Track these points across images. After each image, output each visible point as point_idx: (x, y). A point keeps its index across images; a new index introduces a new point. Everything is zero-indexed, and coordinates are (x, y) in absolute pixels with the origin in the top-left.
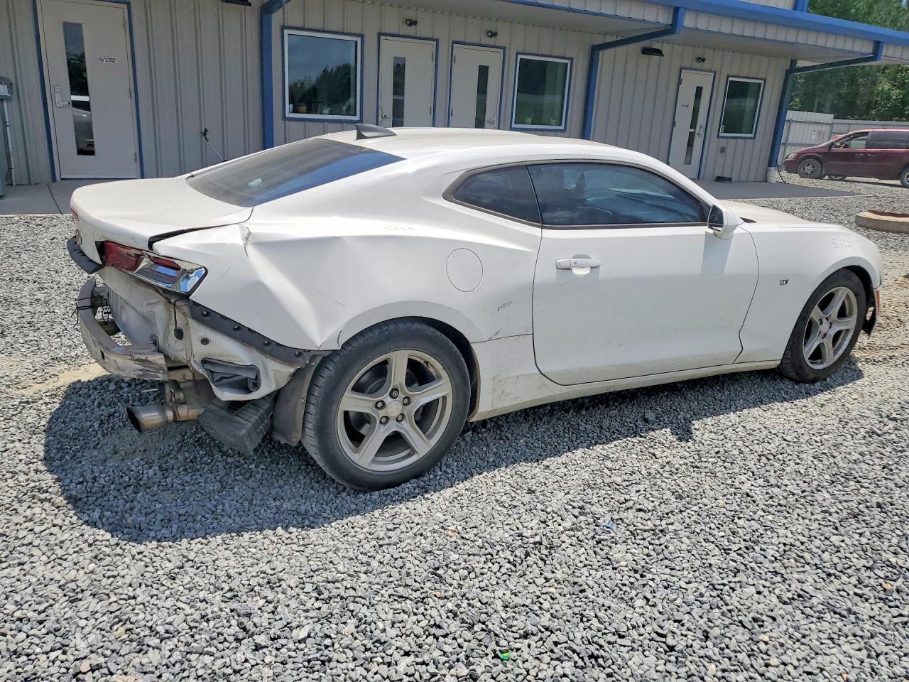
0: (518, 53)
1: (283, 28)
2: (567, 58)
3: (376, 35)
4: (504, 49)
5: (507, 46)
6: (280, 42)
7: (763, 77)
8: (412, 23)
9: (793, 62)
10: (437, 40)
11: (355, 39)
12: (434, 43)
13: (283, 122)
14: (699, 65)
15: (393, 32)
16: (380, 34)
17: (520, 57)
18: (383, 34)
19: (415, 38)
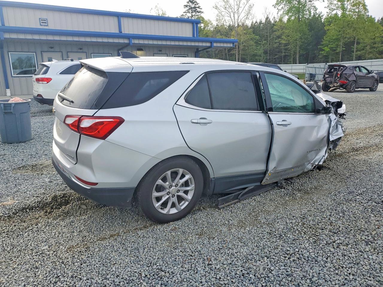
0: (91, 54)
1: (8, 52)
2: (110, 54)
3: (40, 52)
4: (86, 52)
5: (87, 52)
6: (8, 56)
7: (187, 54)
8: (52, 48)
9: (197, 49)
10: (62, 52)
11: (33, 53)
12: (61, 53)
13: (12, 78)
14: (160, 52)
15: (46, 51)
16: (41, 52)
17: (92, 54)
18: (42, 51)
19: (54, 52)
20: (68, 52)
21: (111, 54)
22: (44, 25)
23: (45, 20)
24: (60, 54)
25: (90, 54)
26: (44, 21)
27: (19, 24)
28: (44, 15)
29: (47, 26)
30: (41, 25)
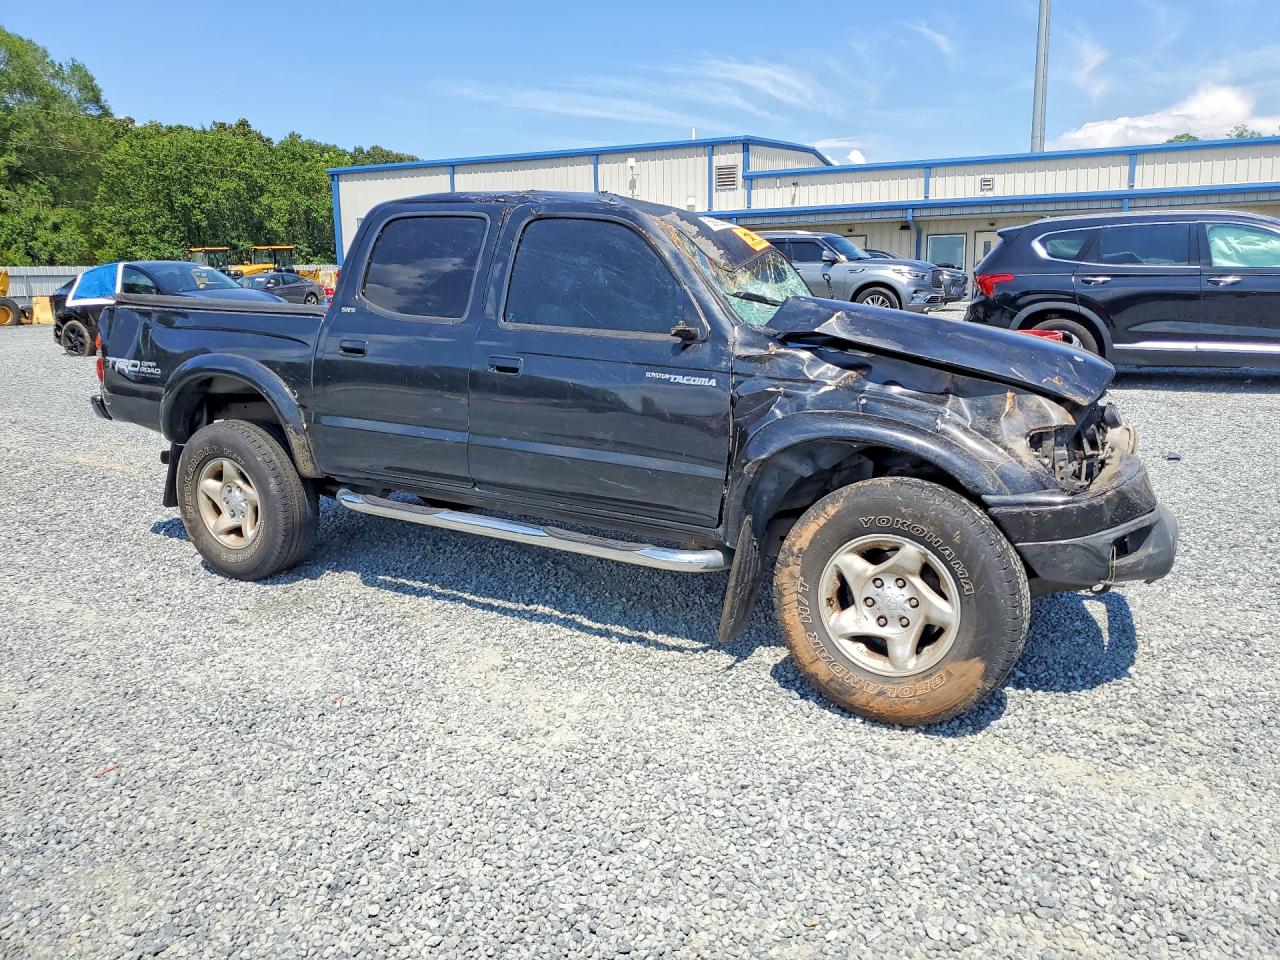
1: (928, 235)
6: (925, 242)
8: (993, 225)
11: (962, 235)
16: (975, 232)
18: (978, 232)
22: (987, 190)
23: (990, 181)
26: (987, 183)
27: (950, 193)
28: (988, 172)
29: (992, 191)
30: (982, 190)
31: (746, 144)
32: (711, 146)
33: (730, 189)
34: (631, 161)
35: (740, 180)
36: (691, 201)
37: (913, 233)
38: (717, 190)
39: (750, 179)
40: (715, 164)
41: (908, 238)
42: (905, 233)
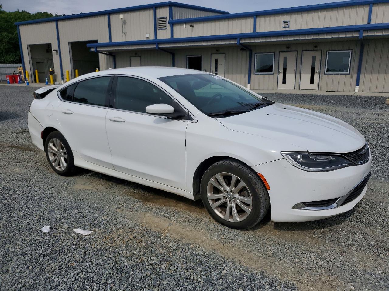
1: (255, 54)
2: (350, 50)
3: (279, 53)
4: (322, 50)
6: (254, 57)
8: (288, 47)
10: (297, 51)
13: (254, 75)
15: (283, 51)
17: (328, 52)
18: (281, 51)
19: (290, 51)
20: (302, 51)
21: (352, 50)
22: (286, 28)
23: (288, 22)
24: (295, 53)
25: (326, 51)
26: (286, 23)
27: (267, 29)
28: (287, 18)
29: (289, 27)
30: (283, 28)
31: (171, 5)
32: (155, 7)
33: (164, 29)
34: (121, 16)
35: (168, 25)
36: (147, 36)
37: (248, 53)
38: (158, 30)
39: (173, 24)
40: (158, 16)
41: (246, 54)
42: (244, 52)
